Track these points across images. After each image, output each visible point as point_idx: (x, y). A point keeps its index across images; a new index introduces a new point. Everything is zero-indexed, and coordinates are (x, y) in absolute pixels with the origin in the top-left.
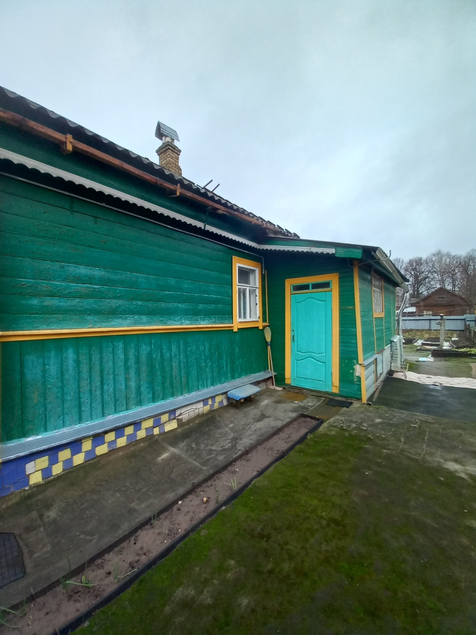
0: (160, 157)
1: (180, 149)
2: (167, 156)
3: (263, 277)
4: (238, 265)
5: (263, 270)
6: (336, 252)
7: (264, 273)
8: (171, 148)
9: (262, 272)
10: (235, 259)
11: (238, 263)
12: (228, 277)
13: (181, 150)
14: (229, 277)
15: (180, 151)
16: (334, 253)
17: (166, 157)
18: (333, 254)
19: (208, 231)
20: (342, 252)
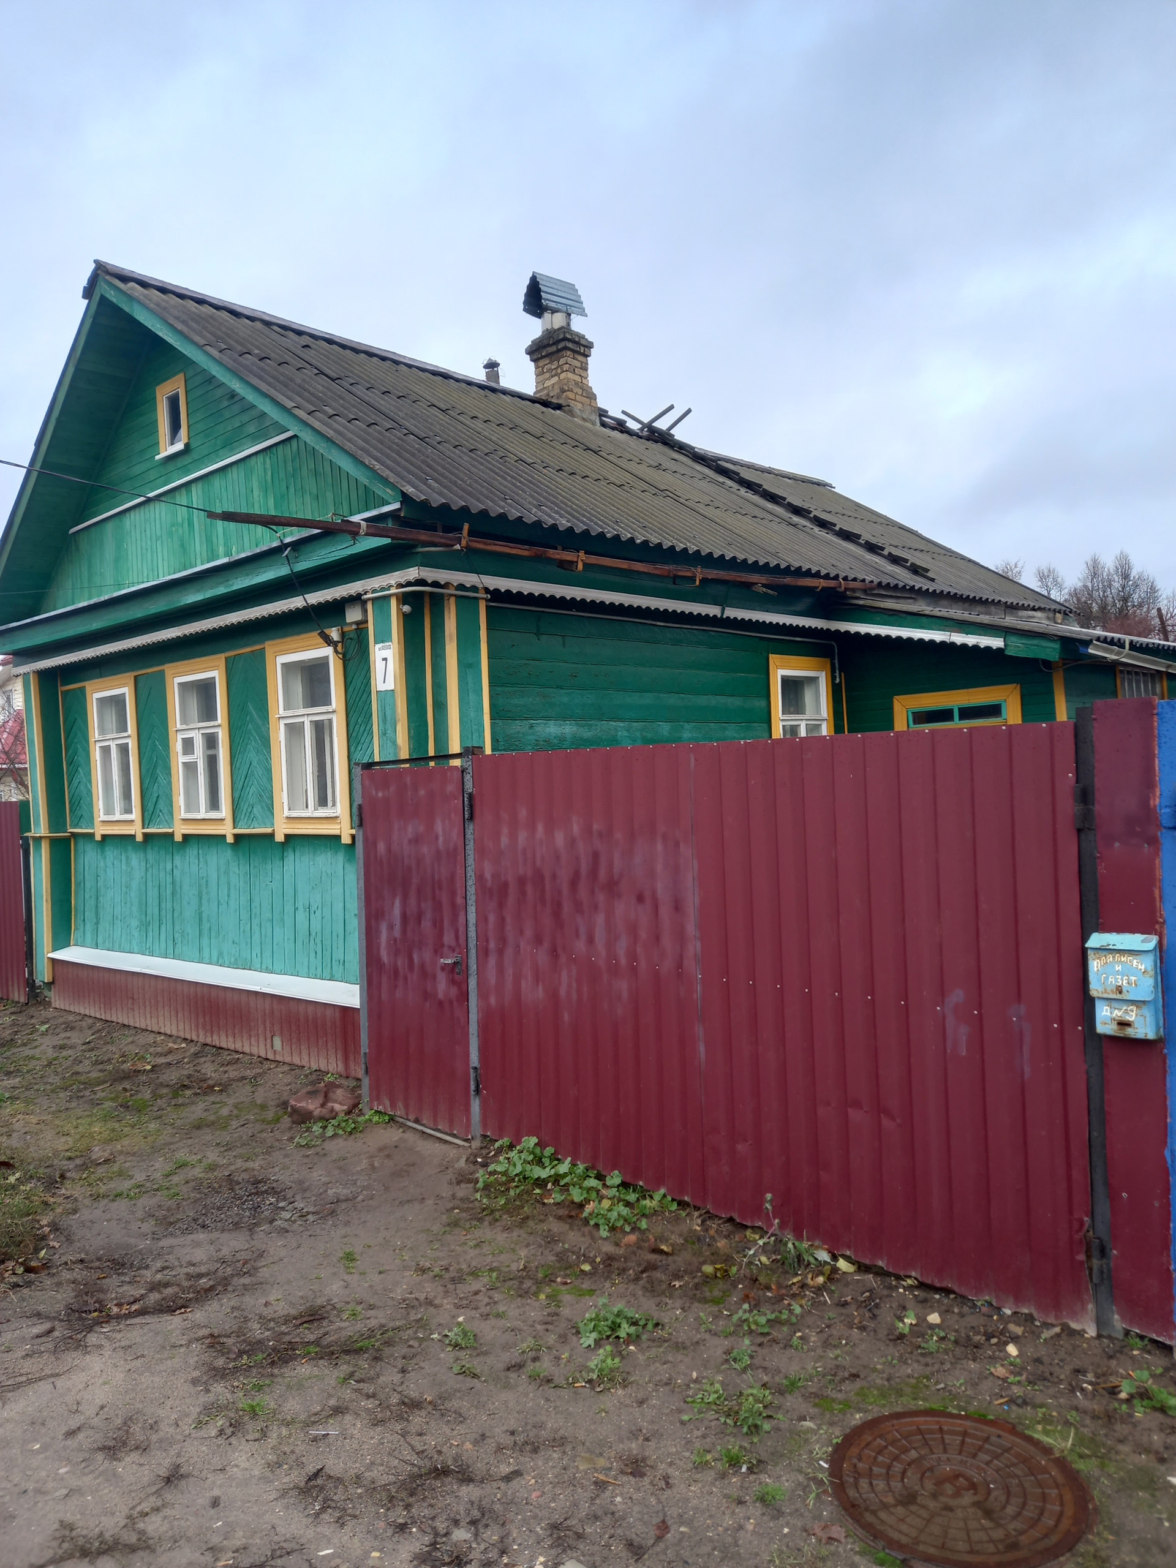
0: (537, 367)
1: (590, 340)
2: (559, 366)
3: (836, 692)
4: (781, 672)
5: (837, 674)
6: (1005, 645)
7: (838, 680)
8: (570, 345)
9: (833, 678)
10: (774, 659)
11: (782, 669)
12: (761, 703)
13: (592, 343)
14: (763, 703)
15: (589, 346)
16: (1003, 647)
17: (559, 371)
18: (999, 650)
19: (728, 618)
20: (1019, 647)
